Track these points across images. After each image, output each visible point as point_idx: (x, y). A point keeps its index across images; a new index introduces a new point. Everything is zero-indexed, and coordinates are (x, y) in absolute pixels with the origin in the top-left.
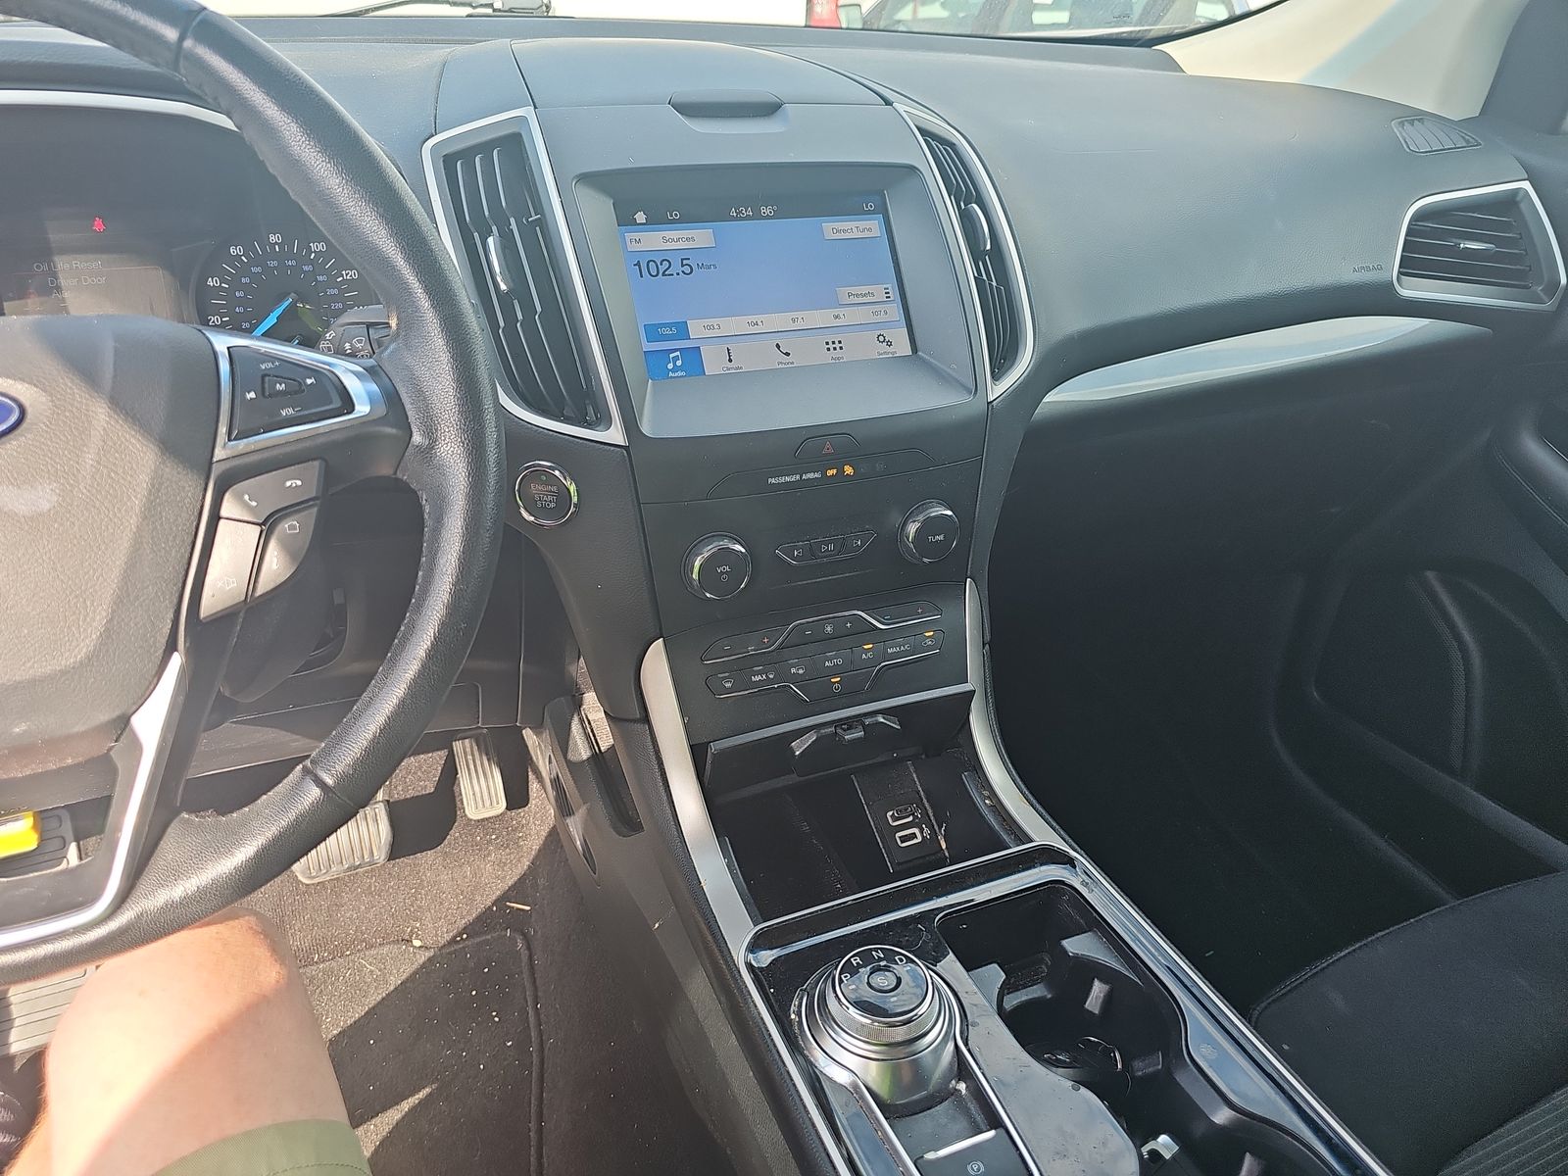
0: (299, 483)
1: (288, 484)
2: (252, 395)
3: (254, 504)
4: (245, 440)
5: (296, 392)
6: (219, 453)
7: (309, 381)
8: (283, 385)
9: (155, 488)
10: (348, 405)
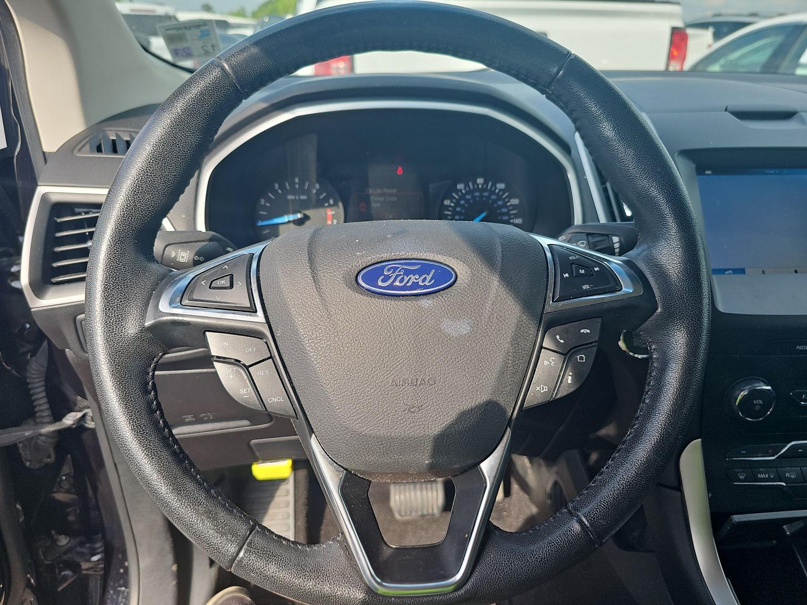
0: (588, 331)
1: (582, 331)
2: (567, 275)
3: (562, 341)
4: (562, 302)
5: (590, 276)
6: (548, 309)
7: (596, 269)
8: (583, 271)
9: (519, 327)
10: (617, 287)
